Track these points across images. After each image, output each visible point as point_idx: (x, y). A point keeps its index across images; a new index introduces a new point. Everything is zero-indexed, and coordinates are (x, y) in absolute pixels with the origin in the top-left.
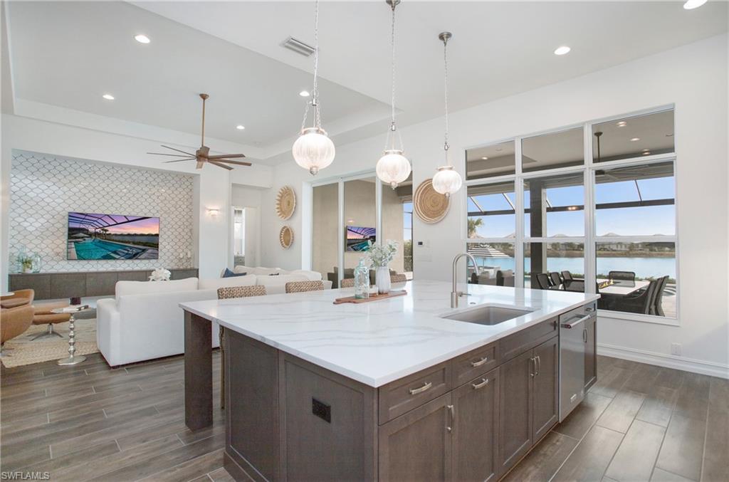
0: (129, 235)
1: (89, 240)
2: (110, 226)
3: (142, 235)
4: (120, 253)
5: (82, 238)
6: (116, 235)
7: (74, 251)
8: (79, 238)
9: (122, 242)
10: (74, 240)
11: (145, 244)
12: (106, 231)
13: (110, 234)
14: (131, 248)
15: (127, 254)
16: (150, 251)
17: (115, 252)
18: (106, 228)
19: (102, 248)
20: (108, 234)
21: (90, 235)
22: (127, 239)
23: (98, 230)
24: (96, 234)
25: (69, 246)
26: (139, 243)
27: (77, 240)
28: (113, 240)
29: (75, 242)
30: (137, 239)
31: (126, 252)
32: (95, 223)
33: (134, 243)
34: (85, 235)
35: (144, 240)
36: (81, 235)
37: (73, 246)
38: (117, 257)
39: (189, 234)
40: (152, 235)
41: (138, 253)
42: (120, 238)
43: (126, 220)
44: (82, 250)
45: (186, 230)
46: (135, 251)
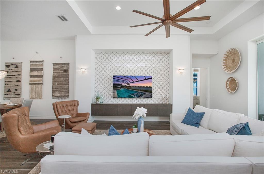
0: (138, 87)
1: (122, 89)
2: (131, 83)
3: (144, 87)
4: (135, 95)
5: (120, 88)
6: (133, 87)
7: (116, 93)
8: (118, 88)
9: (136, 90)
10: (116, 89)
11: (145, 91)
12: (129, 85)
13: (131, 86)
14: (139, 92)
15: (137, 95)
16: (147, 94)
17: (133, 94)
18: (129, 84)
19: (128, 92)
20: (130, 87)
21: (123, 87)
22: (138, 88)
23: (126, 85)
24: (125, 86)
25: (114, 91)
26: (142, 90)
27: (117, 89)
28: (132, 89)
29: (117, 90)
30: (142, 89)
31: (137, 94)
32: (125, 82)
33: (140, 90)
34: (121, 87)
35: (144, 89)
36: (119, 87)
37: (116, 91)
38: (133, 96)
39: (168, 84)
40: (148, 87)
41: (142, 95)
42: (135, 88)
43: (138, 81)
44: (119, 93)
45: (166, 82)
46: (141, 94)
